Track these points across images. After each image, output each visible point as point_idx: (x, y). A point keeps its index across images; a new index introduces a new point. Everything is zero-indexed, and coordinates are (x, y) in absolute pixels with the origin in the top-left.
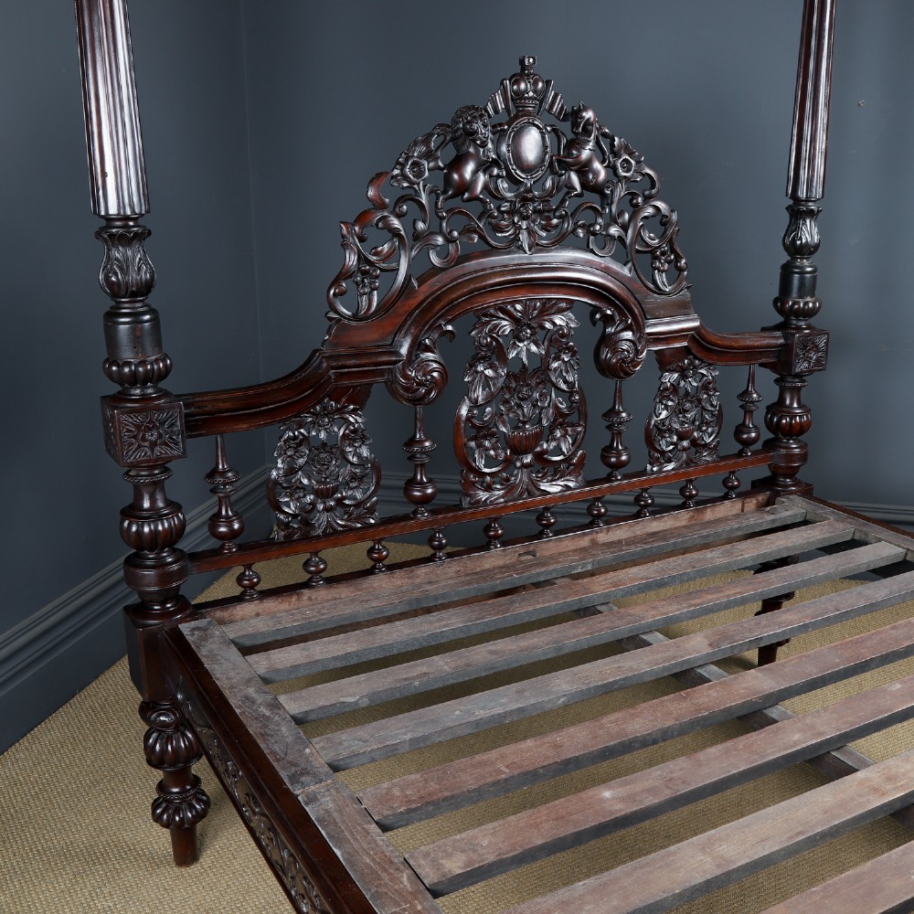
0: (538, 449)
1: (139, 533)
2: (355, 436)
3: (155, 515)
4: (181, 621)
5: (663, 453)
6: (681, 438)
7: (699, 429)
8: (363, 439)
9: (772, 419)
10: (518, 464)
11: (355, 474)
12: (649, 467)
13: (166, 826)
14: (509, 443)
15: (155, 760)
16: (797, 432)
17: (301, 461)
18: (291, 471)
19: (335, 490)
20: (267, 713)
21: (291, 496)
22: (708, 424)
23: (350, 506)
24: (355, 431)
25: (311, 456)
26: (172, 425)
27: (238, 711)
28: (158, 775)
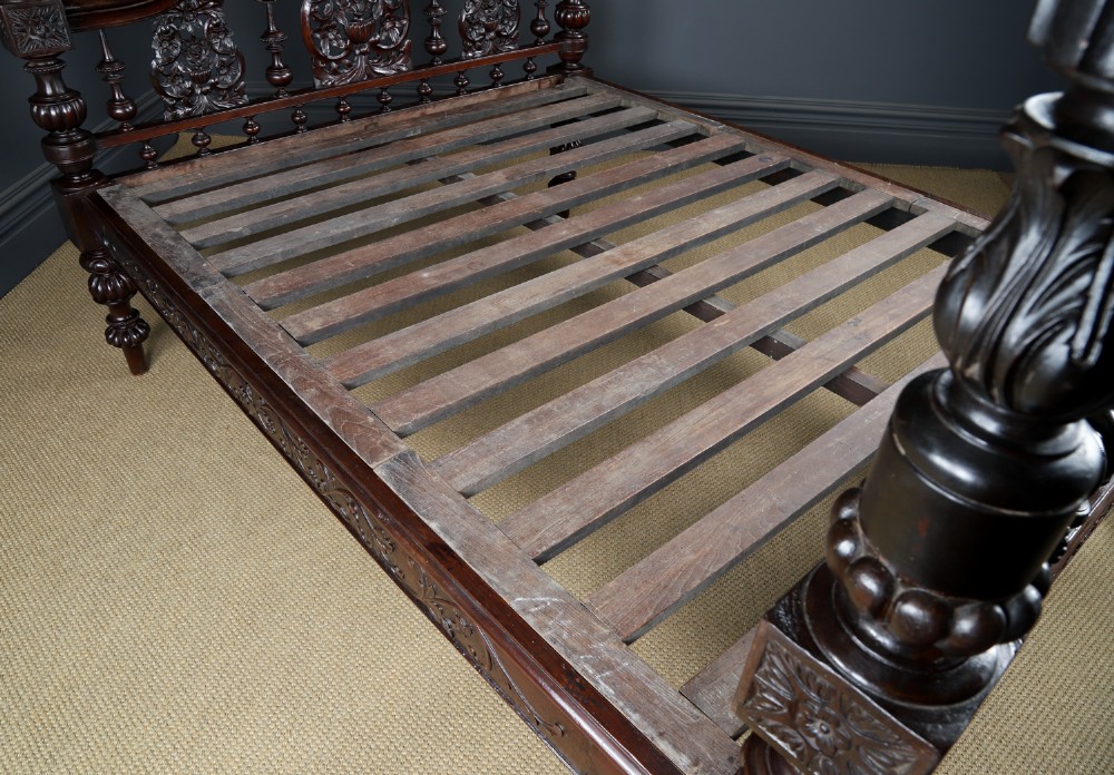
0: (373, 39)
1: (48, 115)
2: (217, 29)
3: (57, 101)
4: (98, 187)
5: (473, 42)
6: (488, 30)
7: (502, 22)
8: (226, 32)
9: (559, 15)
10: (357, 52)
11: (223, 62)
12: (463, 54)
13: (119, 346)
14: (348, 35)
15: (100, 298)
16: (579, 25)
17: (176, 52)
18: (169, 61)
19: (209, 76)
20: (172, 243)
21: (173, 82)
22: (509, 18)
23: (222, 89)
24: (217, 25)
25: (184, 47)
26: (55, 20)
27: (149, 244)
28: (105, 310)
